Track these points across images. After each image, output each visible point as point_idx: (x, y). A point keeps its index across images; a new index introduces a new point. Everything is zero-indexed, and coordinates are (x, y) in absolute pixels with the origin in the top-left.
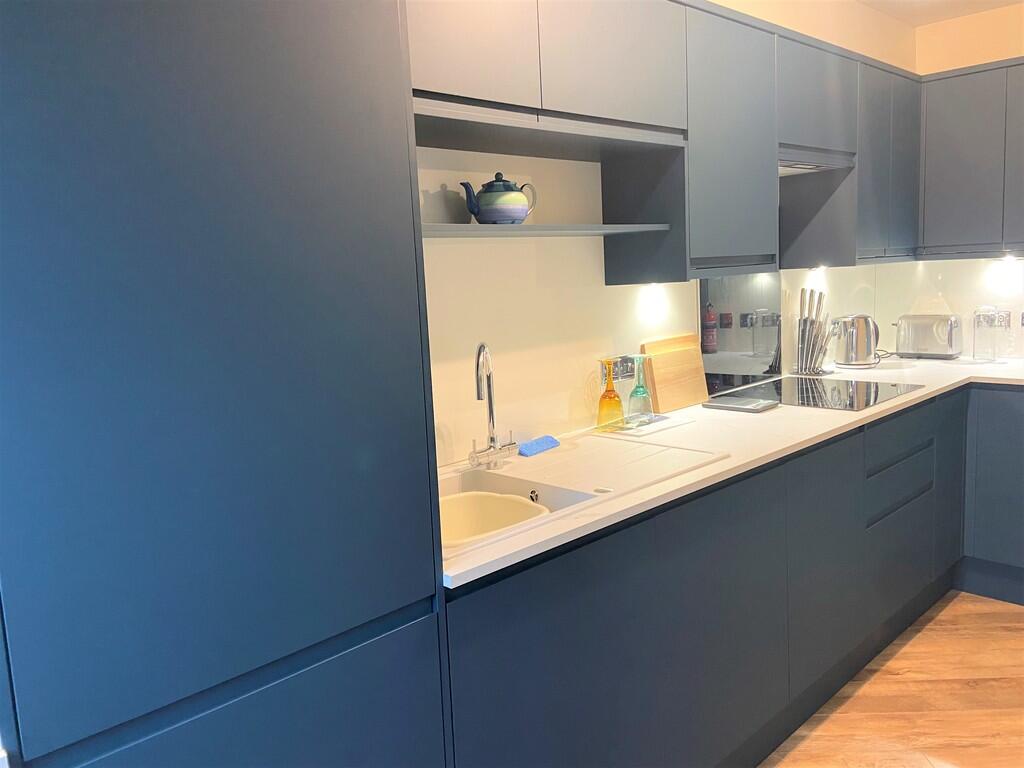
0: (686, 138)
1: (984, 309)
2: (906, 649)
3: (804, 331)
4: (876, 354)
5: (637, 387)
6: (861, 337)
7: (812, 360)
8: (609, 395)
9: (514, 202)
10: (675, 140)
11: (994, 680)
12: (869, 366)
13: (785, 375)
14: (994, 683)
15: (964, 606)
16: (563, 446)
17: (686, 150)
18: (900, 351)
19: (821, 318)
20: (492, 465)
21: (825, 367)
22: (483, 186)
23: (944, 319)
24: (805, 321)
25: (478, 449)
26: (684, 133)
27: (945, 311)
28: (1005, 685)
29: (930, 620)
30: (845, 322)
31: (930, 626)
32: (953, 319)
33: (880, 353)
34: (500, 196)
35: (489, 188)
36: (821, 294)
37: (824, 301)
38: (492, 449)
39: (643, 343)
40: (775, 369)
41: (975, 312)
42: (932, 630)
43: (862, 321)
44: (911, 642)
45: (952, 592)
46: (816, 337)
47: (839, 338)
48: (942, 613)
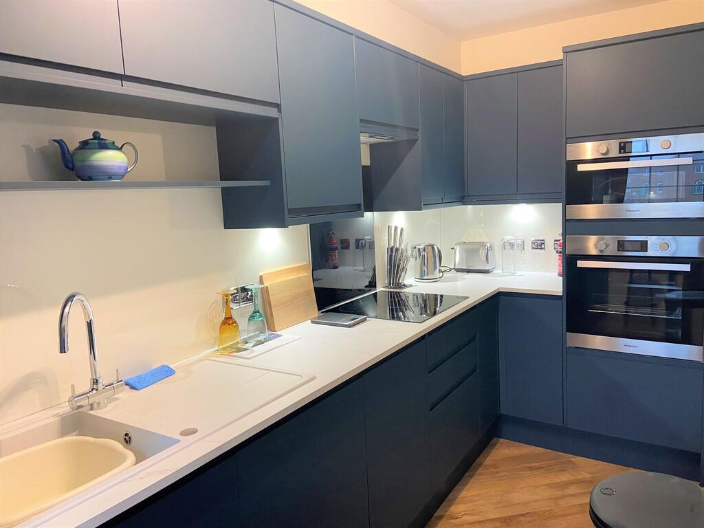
0: (280, 111)
1: (509, 238)
2: (464, 494)
3: (391, 256)
4: (439, 270)
5: (254, 312)
6: (431, 259)
7: (396, 277)
8: (228, 321)
9: (109, 158)
10: (271, 112)
11: (523, 515)
12: (436, 280)
13: (379, 289)
14: (522, 518)
15: (502, 451)
16: (178, 374)
17: (280, 120)
18: (456, 267)
19: (403, 246)
20: (95, 406)
21: (406, 282)
22: (80, 143)
23: (483, 245)
24: (392, 249)
25: (77, 393)
26: (278, 106)
27: (485, 240)
28: (529, 519)
29: (480, 465)
30: (419, 249)
31: (480, 470)
32: (488, 245)
33: (443, 269)
34: (95, 153)
35: (85, 145)
36: (402, 229)
37: (405, 234)
38: (94, 391)
39: (261, 274)
40: (372, 284)
41: (503, 240)
42: (481, 474)
43: (430, 248)
44: (467, 487)
45: (495, 440)
46: (400, 260)
47: (416, 259)
48: (488, 459)
